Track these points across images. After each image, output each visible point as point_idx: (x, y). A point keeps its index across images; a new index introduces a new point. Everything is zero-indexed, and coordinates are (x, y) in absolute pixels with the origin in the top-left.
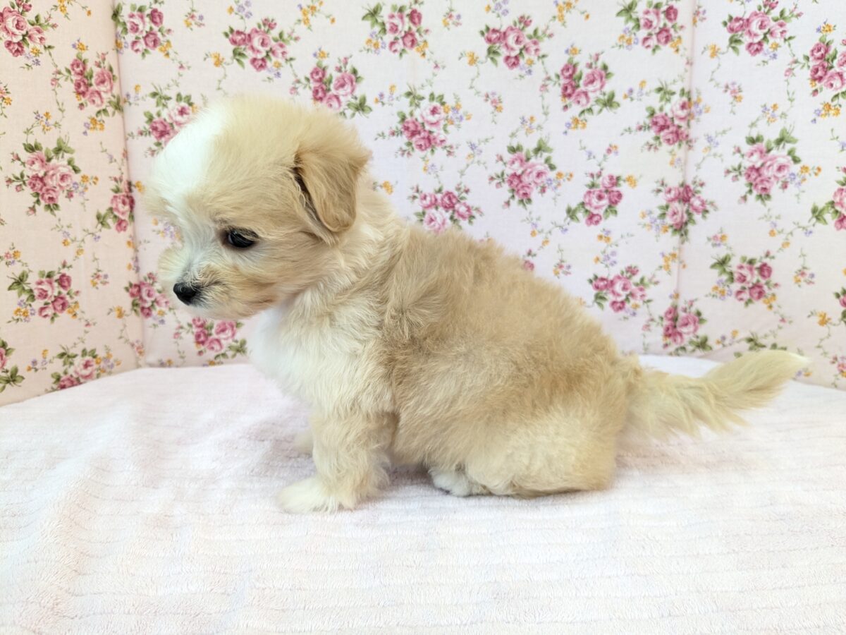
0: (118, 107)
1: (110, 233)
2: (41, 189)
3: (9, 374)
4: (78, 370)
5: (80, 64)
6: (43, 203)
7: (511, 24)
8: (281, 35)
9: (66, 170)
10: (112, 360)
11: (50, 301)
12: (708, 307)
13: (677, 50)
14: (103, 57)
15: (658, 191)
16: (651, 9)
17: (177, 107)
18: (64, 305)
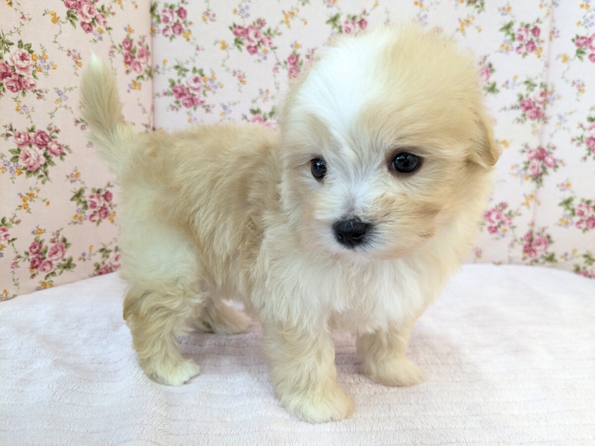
0: (150, 75)
3: (66, 262)
4: (112, 261)
5: (128, 42)
8: (269, 31)
11: (98, 210)
12: (555, 232)
13: (539, 57)
14: (143, 38)
15: (523, 151)
16: (523, 28)
17: (193, 77)
18: (106, 214)
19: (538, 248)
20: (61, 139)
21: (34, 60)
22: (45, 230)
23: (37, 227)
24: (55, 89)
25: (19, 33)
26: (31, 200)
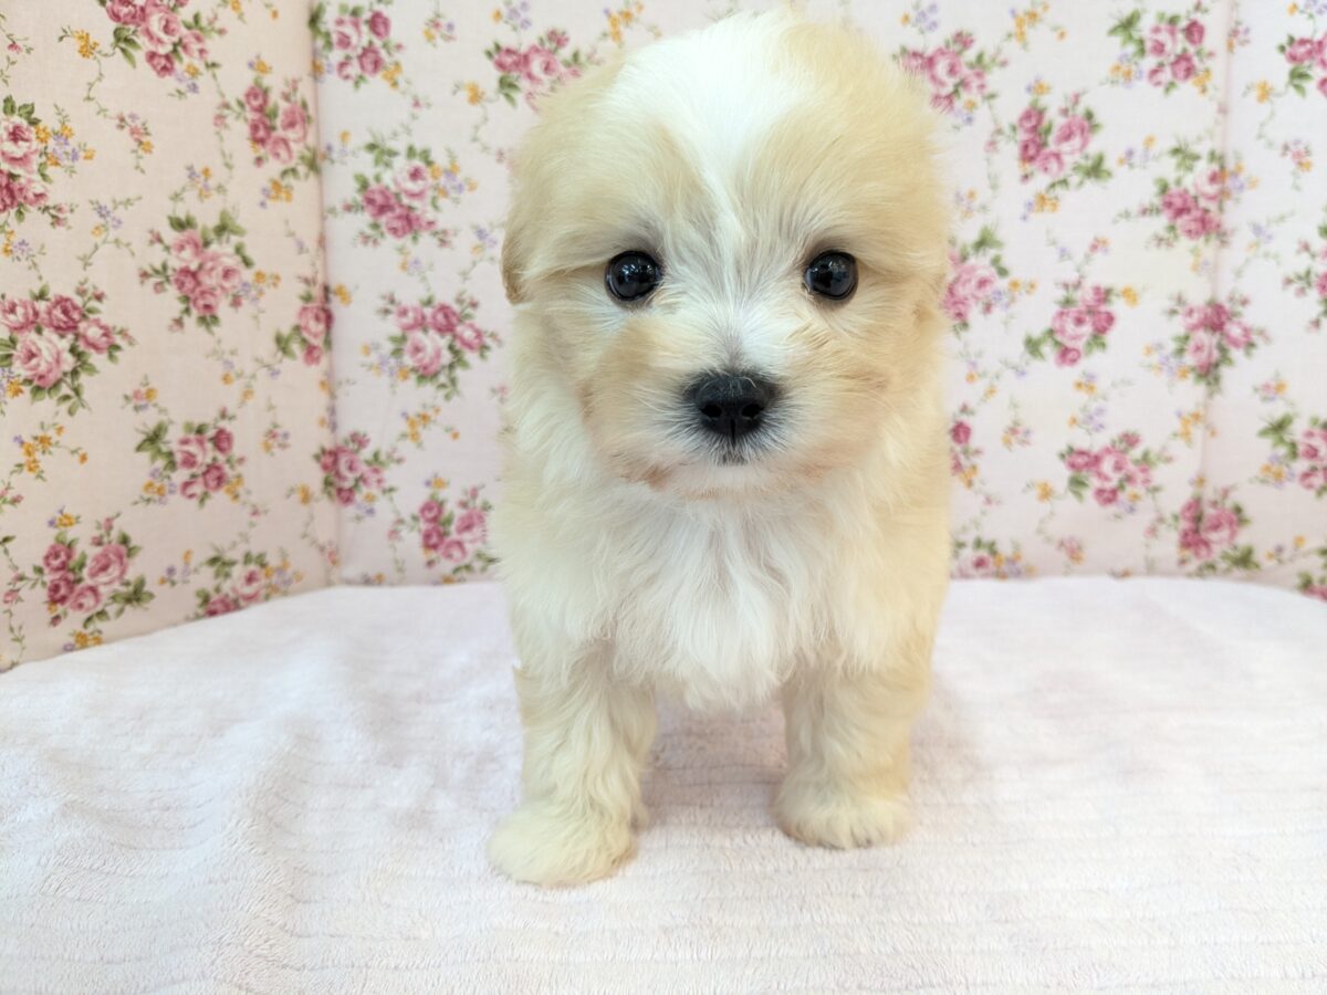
0: (313, 165)
1: (295, 368)
2: (193, 291)
3: (131, 588)
4: (238, 585)
5: (258, 93)
6: (195, 313)
7: (942, 45)
8: (576, 56)
9: (232, 261)
10: (289, 571)
11: (200, 472)
12: (1253, 499)
13: (1204, 90)
14: (294, 85)
15: (1173, 312)
16: (1163, 26)
17: (407, 168)
18: (220, 480)
19: (1213, 536)
20: (108, 314)
21: (42, 141)
22: (78, 517)
23: (61, 512)
24: (92, 203)
25: (5, 82)
26: (44, 452)
